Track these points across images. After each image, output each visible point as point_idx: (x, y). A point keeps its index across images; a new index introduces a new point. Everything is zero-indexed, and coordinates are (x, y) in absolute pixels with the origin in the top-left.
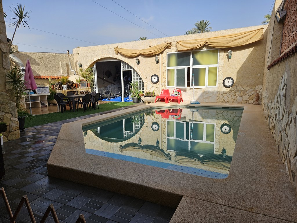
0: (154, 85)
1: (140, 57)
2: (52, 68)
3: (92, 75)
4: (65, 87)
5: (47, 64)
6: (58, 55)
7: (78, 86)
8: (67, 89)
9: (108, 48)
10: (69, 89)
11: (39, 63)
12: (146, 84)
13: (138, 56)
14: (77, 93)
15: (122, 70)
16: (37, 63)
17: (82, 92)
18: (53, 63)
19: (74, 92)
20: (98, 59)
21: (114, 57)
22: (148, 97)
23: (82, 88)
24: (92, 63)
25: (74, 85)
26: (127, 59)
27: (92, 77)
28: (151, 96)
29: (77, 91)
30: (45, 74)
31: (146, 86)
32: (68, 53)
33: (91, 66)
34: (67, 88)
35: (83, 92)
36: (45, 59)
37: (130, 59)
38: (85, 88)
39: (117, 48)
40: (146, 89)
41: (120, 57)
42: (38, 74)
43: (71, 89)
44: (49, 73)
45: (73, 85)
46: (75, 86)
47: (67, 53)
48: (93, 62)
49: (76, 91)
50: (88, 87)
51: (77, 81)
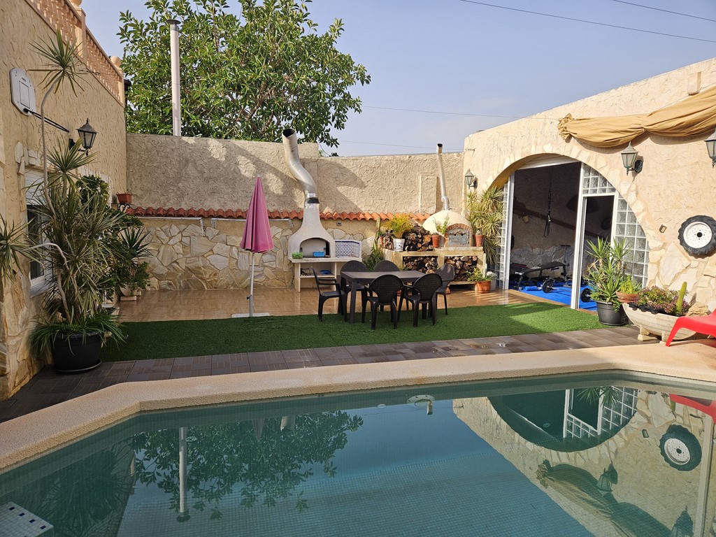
0: (695, 262)
1: (648, 142)
2: (396, 193)
3: (500, 211)
4: (398, 242)
5: (382, 184)
6: (418, 157)
7: (439, 241)
8: (404, 250)
9: (545, 124)
10: (409, 250)
11: (363, 182)
12: (658, 253)
13: (637, 140)
14: (435, 261)
15: (581, 196)
16: (358, 181)
17: (451, 259)
18: (401, 180)
19: (425, 257)
20: (513, 161)
21: (557, 152)
22: (648, 313)
23: (451, 249)
24: (498, 174)
25: (427, 239)
26: (594, 154)
27: (498, 216)
28: (662, 311)
29: (436, 257)
30: (373, 209)
31: (658, 263)
32: (440, 152)
33: (499, 184)
34: (405, 246)
35: (456, 261)
36: (379, 170)
37: (609, 156)
38: (464, 248)
39: (568, 118)
40: (658, 274)
41: (575, 152)
42: (356, 208)
43: (415, 249)
44: (384, 206)
45: (422, 238)
46: (431, 243)
47: (437, 151)
48: (501, 170)
49: (430, 257)
50: (474, 244)
51: (438, 228)
